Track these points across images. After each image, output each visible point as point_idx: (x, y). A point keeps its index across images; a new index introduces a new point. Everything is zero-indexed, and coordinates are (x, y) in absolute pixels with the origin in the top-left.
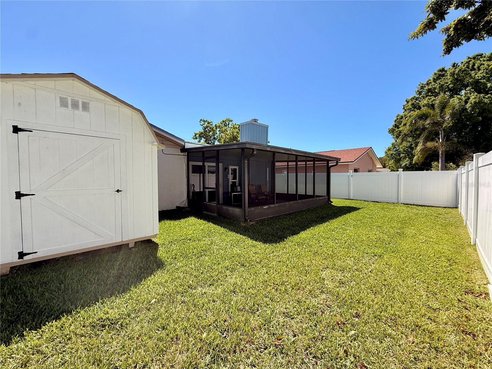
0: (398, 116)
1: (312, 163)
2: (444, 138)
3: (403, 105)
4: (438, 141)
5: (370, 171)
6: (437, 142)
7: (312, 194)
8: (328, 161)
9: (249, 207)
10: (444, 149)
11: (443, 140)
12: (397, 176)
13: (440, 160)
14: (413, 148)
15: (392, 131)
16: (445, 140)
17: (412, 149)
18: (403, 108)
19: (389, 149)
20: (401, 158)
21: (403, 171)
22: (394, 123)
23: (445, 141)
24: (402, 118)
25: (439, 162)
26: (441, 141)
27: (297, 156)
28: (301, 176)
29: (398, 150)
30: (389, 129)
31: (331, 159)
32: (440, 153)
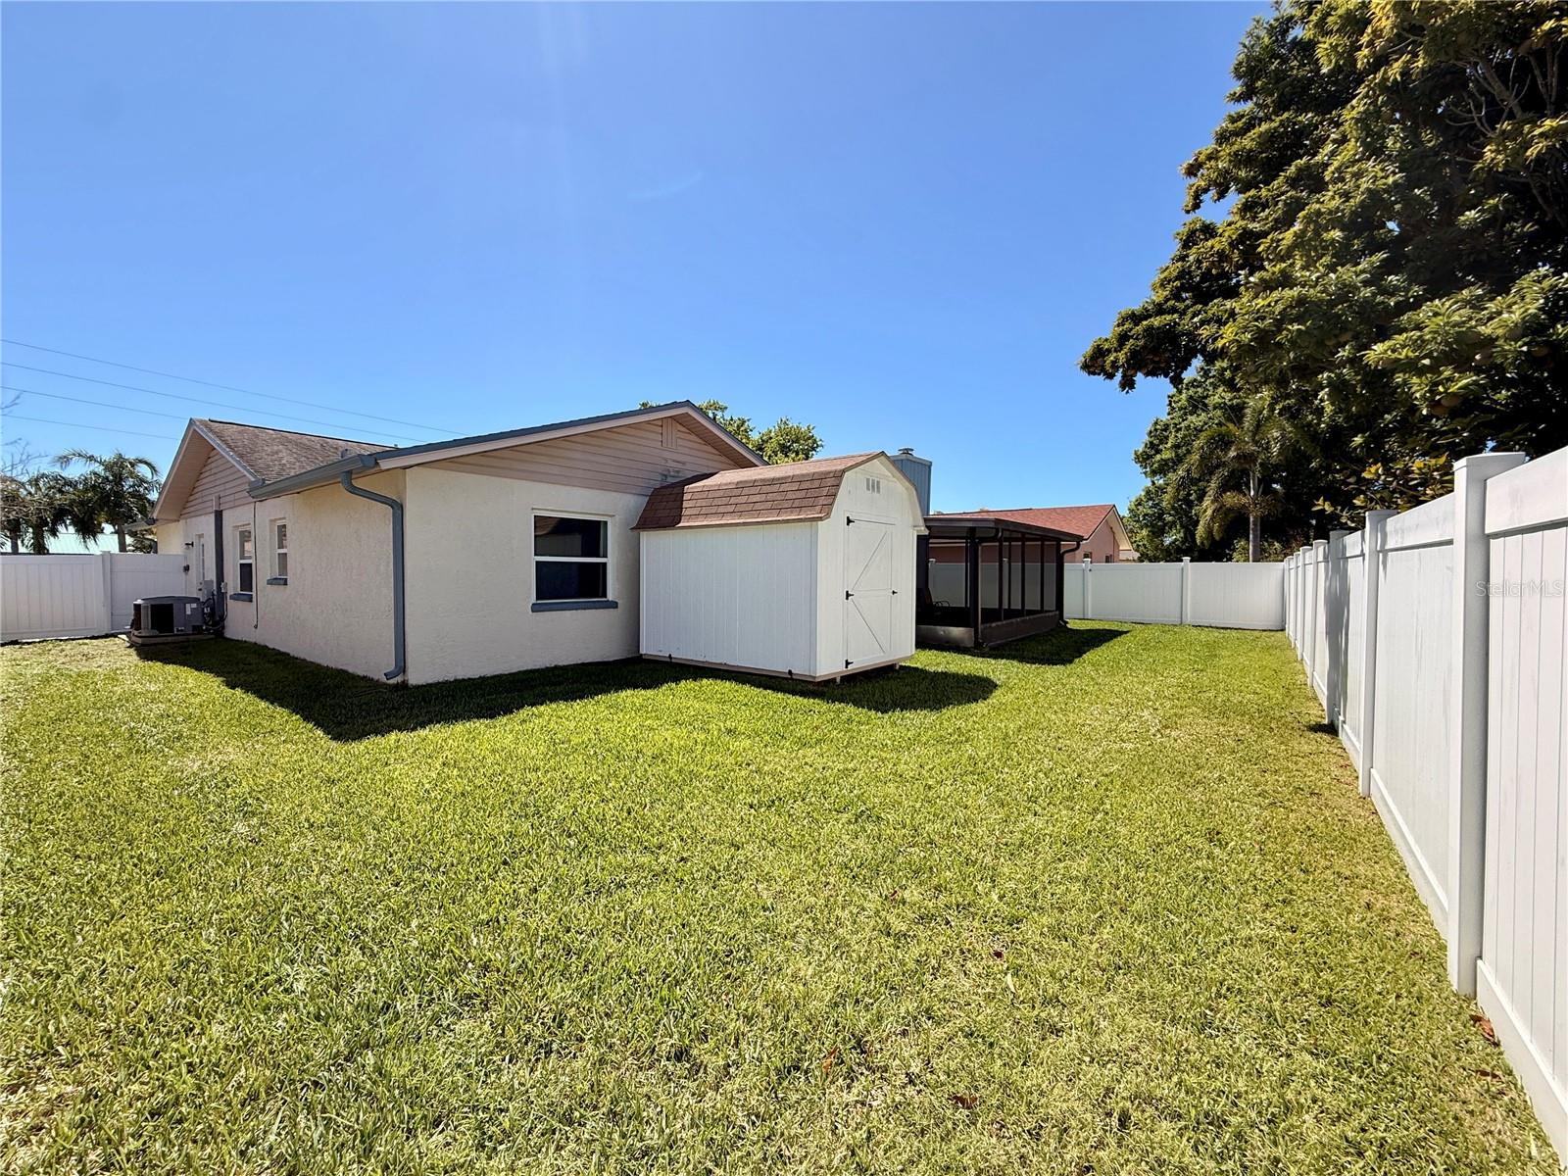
0: (1156, 423)
1: (1039, 543)
2: (1259, 488)
3: (1169, 397)
4: (1247, 492)
5: (1108, 560)
6: (1245, 495)
7: (1039, 608)
8: (1059, 540)
9: (982, 623)
10: (1259, 514)
11: (1257, 492)
12: (1179, 572)
13: (1251, 536)
14: (1192, 501)
15: (1143, 459)
16: (1261, 490)
17: (1190, 505)
18: (1168, 403)
19: (1139, 503)
20: (1165, 525)
21: (1191, 561)
22: (1147, 439)
23: (1262, 493)
24: (1166, 427)
25: (1248, 540)
26: (1252, 493)
27: (1023, 534)
28: (1033, 568)
29: (1158, 504)
30: (1136, 453)
31: (1065, 538)
32: (1251, 519)
